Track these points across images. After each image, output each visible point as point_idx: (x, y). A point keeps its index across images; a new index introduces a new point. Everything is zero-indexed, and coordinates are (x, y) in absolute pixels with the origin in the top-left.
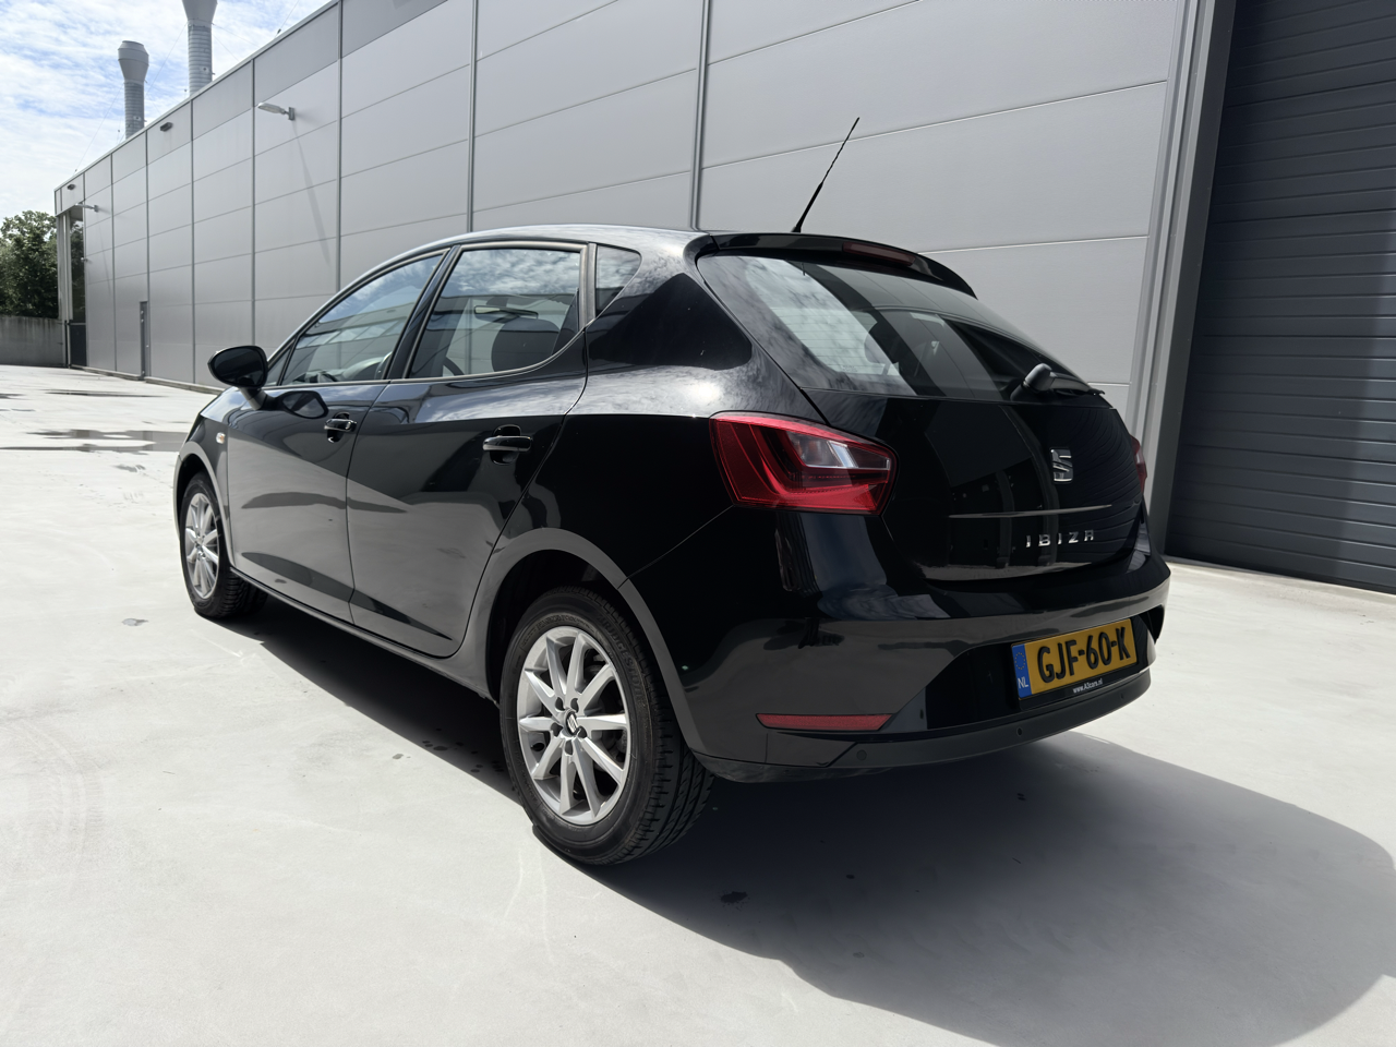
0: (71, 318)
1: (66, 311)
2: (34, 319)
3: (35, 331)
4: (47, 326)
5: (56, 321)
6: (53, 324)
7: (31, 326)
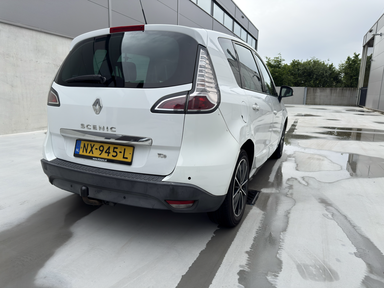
0: (362, 87)
1: (361, 85)
2: (348, 88)
3: (348, 93)
4: (352, 90)
5: (356, 88)
6: (355, 89)
7: (346, 91)
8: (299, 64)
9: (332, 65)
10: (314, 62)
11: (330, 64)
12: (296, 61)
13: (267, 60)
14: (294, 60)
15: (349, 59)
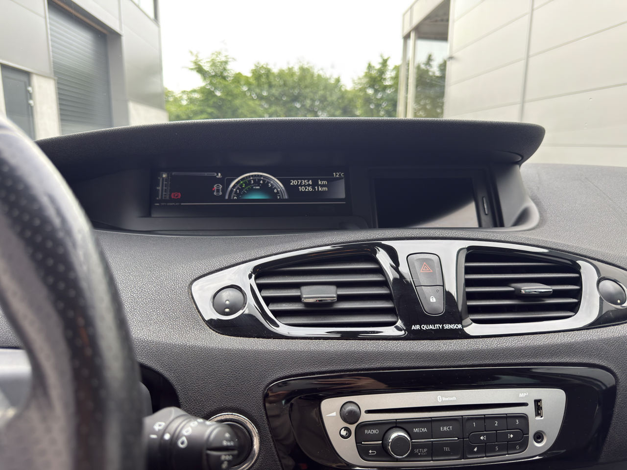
8: (268, 72)
9: (338, 80)
10: (302, 69)
11: (335, 76)
12: (262, 67)
13: (194, 59)
14: (258, 63)
15: (370, 67)
